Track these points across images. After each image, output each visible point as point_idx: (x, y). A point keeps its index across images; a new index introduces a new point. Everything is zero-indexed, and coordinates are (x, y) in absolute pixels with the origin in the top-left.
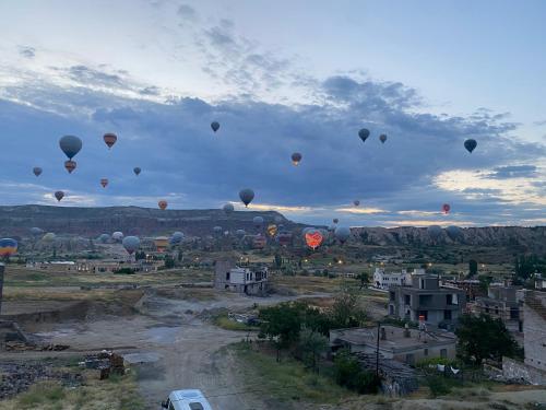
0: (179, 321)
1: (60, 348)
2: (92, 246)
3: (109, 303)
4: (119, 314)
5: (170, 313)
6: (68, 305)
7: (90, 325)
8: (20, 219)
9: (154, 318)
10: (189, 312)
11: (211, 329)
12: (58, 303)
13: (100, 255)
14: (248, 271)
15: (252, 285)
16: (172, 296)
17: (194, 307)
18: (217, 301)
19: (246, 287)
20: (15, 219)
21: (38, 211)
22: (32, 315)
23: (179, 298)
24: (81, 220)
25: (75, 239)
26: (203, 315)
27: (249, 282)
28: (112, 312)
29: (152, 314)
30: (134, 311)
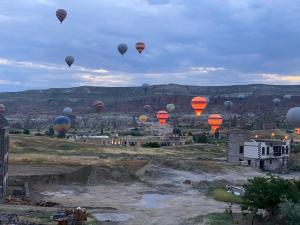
0: (174, 189)
1: (50, 204)
2: (134, 123)
3: (112, 170)
4: (119, 180)
5: (170, 182)
6: (75, 169)
7: (89, 188)
8: (75, 100)
9: (151, 186)
10: (188, 182)
11: (202, 199)
12: (67, 167)
13: (141, 132)
14: (263, 145)
15: (271, 160)
16: (178, 167)
17: (196, 178)
18: (223, 173)
19: (262, 162)
20: (71, 100)
21: (89, 92)
22: (44, 176)
23: (184, 169)
24: (126, 99)
25: (121, 117)
26: (200, 186)
27: (265, 157)
28: (112, 178)
29: (150, 181)
30: (134, 178)
